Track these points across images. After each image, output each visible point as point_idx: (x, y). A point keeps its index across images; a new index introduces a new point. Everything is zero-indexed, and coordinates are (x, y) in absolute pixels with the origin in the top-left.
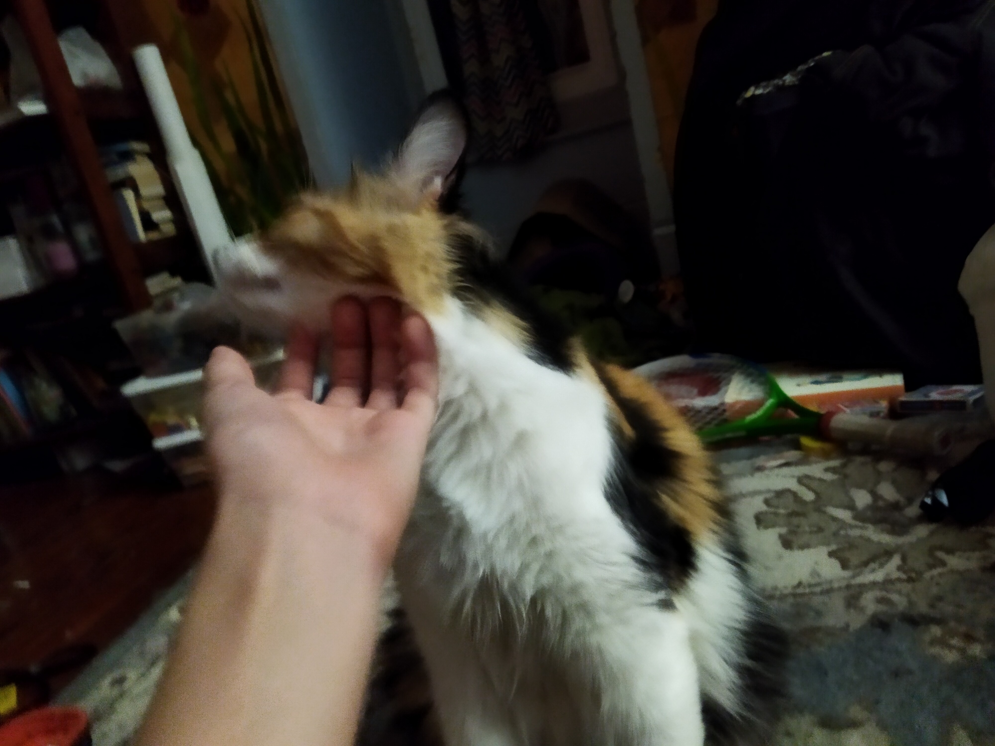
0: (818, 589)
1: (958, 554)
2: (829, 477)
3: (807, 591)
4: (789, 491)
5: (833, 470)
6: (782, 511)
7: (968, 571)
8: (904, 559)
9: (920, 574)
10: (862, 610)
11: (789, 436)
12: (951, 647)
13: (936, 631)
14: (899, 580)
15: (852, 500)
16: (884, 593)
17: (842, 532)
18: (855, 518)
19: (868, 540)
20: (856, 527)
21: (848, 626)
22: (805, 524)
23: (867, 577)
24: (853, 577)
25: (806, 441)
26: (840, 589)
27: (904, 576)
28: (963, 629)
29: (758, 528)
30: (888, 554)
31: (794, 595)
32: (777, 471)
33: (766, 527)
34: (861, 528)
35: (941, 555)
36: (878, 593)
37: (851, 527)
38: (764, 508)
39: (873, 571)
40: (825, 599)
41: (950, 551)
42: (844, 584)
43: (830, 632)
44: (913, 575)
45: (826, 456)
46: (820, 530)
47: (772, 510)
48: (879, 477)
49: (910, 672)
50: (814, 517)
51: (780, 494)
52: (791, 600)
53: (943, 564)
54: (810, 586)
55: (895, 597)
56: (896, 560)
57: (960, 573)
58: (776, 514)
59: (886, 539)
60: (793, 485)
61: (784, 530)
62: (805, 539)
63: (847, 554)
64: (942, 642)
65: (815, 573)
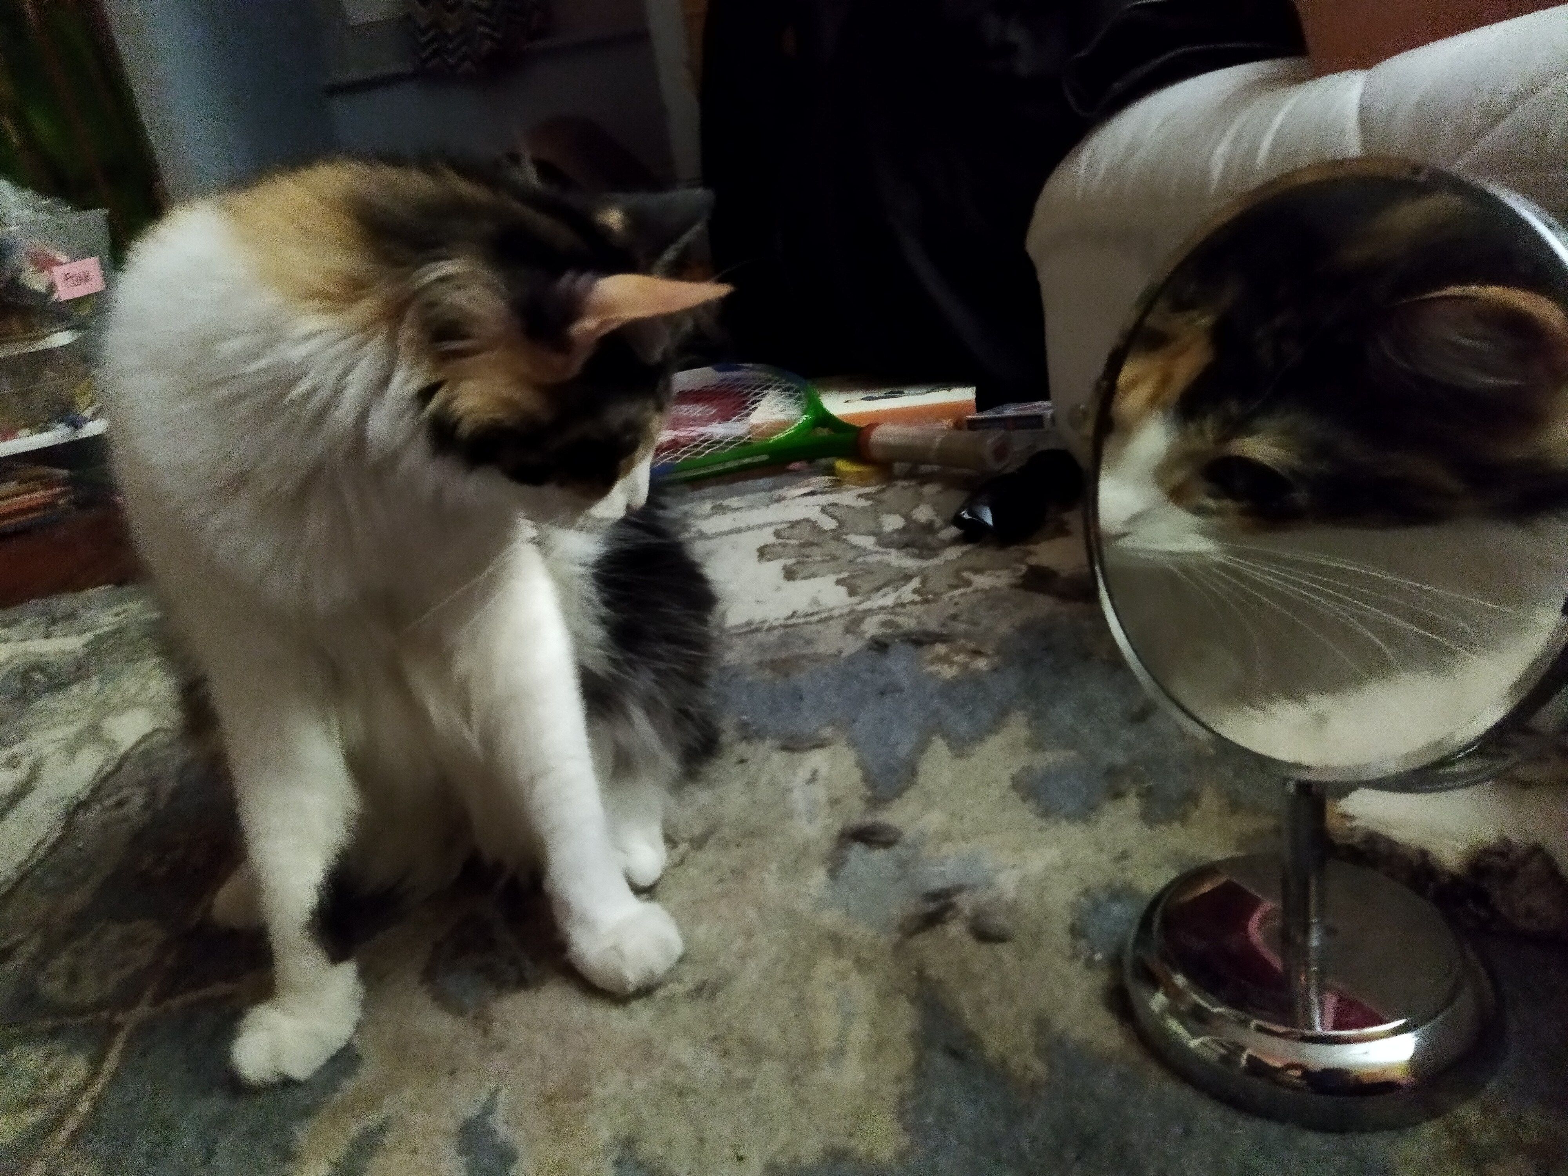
0: (816, 618)
1: (988, 572)
2: (862, 503)
3: (802, 620)
4: (807, 520)
5: (867, 496)
6: (794, 542)
7: (994, 589)
8: (924, 582)
9: (938, 595)
10: (861, 635)
11: (824, 461)
12: (952, 663)
13: (941, 649)
14: (913, 603)
15: (881, 526)
16: (891, 617)
17: (860, 560)
18: (880, 543)
19: (888, 565)
20: (877, 552)
21: (840, 652)
22: (817, 554)
23: (877, 601)
24: (860, 603)
25: (842, 465)
26: (841, 616)
27: (917, 598)
28: (972, 645)
29: (759, 561)
30: (908, 578)
31: (785, 626)
32: (799, 500)
33: (769, 560)
34: (883, 553)
35: (967, 575)
36: (882, 617)
37: (871, 553)
38: (772, 540)
39: (885, 595)
40: (821, 627)
41: (978, 571)
42: (846, 610)
43: (816, 659)
44: (930, 596)
45: (862, 481)
46: (834, 558)
47: (782, 541)
48: (919, 500)
49: (901, 690)
50: (832, 547)
51: (794, 525)
52: (780, 631)
53: (968, 583)
54: (806, 615)
55: (901, 620)
56: (915, 583)
57: (983, 591)
58: (785, 545)
59: (910, 563)
60: (814, 514)
61: (790, 562)
62: (814, 568)
63: (858, 582)
64: (944, 659)
65: (815, 601)
